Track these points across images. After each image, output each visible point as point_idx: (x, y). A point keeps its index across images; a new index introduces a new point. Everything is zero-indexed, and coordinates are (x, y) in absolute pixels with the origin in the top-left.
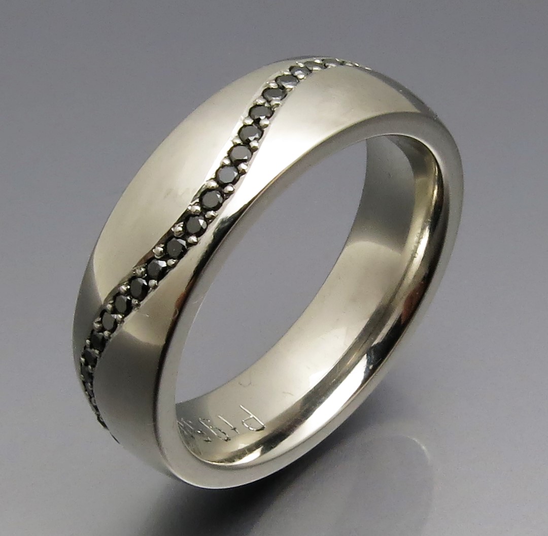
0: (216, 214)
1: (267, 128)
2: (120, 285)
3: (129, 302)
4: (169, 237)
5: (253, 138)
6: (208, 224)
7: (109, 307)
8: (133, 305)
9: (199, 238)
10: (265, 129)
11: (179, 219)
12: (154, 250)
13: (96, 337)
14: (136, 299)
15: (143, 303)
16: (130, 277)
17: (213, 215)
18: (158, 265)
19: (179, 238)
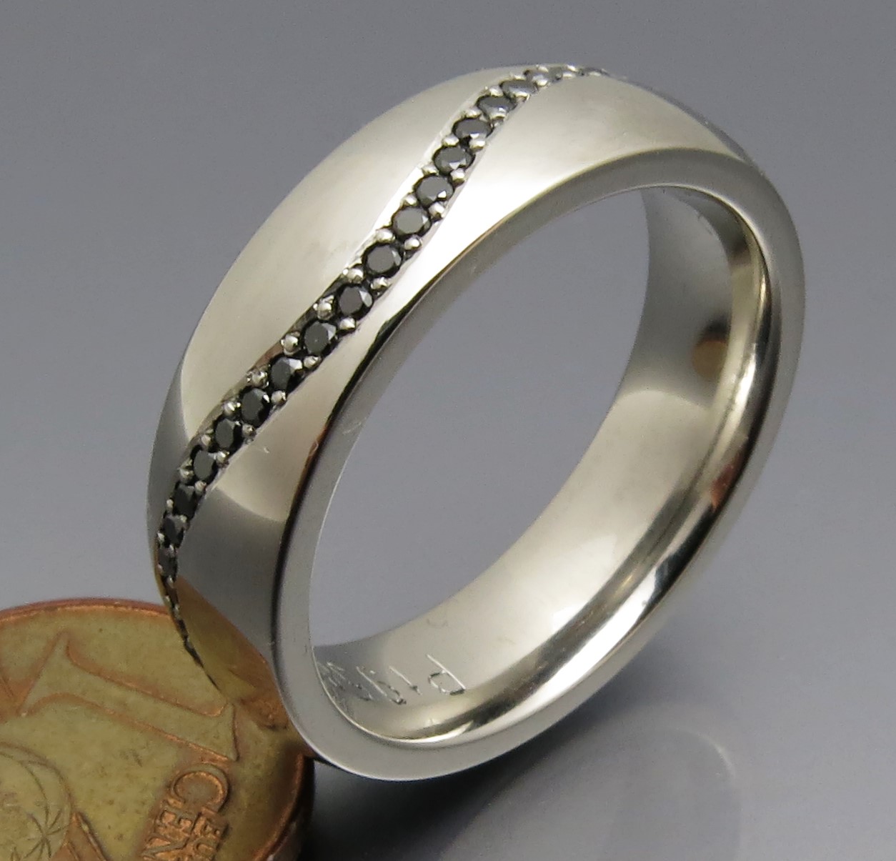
0: (389, 283)
1: (481, 152)
2: (224, 401)
3: (238, 431)
4: (310, 319)
5: (458, 164)
6: (373, 300)
7: (206, 440)
8: (244, 435)
9: (358, 323)
10: (478, 154)
11: (327, 290)
12: (282, 341)
13: (182, 493)
14: (249, 424)
15: (260, 431)
16: (242, 388)
17: (385, 284)
18: (288, 366)
19: (326, 322)
